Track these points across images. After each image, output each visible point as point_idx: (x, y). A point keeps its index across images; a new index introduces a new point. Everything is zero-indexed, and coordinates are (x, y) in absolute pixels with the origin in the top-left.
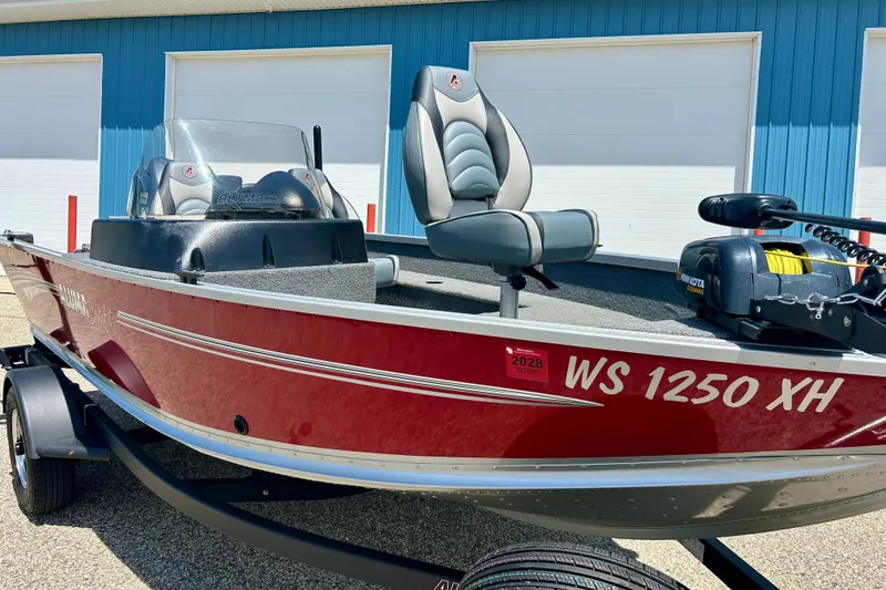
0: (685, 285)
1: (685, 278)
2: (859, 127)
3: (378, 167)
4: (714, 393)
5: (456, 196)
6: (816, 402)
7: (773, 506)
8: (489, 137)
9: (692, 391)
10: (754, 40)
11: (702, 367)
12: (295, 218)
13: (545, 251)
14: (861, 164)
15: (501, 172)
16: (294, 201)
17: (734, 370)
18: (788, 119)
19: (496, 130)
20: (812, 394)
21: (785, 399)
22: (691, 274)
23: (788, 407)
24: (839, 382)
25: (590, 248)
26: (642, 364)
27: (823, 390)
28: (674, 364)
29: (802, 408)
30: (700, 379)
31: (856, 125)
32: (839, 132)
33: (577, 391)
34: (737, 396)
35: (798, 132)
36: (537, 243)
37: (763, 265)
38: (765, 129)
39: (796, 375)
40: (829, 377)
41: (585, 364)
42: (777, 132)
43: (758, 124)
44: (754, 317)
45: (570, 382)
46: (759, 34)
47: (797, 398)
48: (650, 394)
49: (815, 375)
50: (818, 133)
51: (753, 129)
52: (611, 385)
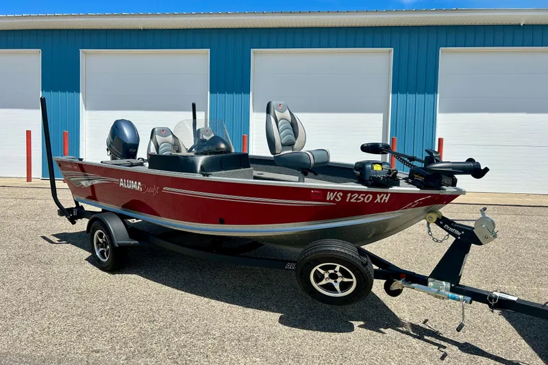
0: (355, 173)
1: (355, 171)
2: (438, 95)
3: (204, 113)
4: (362, 199)
5: (283, 145)
6: (385, 200)
7: (387, 230)
8: (292, 124)
9: (357, 199)
10: (390, 51)
11: (359, 193)
12: (226, 153)
13: (315, 164)
14: (439, 112)
15: (296, 136)
16: (223, 146)
17: (366, 193)
18: (406, 90)
19: (294, 122)
20: (384, 198)
21: (378, 200)
22: (357, 171)
23: (379, 201)
24: (389, 195)
25: (328, 162)
26: (345, 192)
27: (386, 197)
28: (353, 192)
29: (382, 201)
30: (359, 196)
31: (437, 93)
32: (429, 97)
33: (330, 201)
34: (368, 199)
35: (411, 97)
36: (312, 161)
37: (372, 168)
38: (396, 95)
39: (380, 193)
40: (387, 193)
41: (332, 194)
42: (401, 97)
43: (393, 93)
44: (370, 180)
45: (328, 199)
46: (392, 49)
47: (381, 199)
48: (347, 201)
49: (384, 193)
50: (420, 97)
51: (391, 95)
52: (338, 199)
